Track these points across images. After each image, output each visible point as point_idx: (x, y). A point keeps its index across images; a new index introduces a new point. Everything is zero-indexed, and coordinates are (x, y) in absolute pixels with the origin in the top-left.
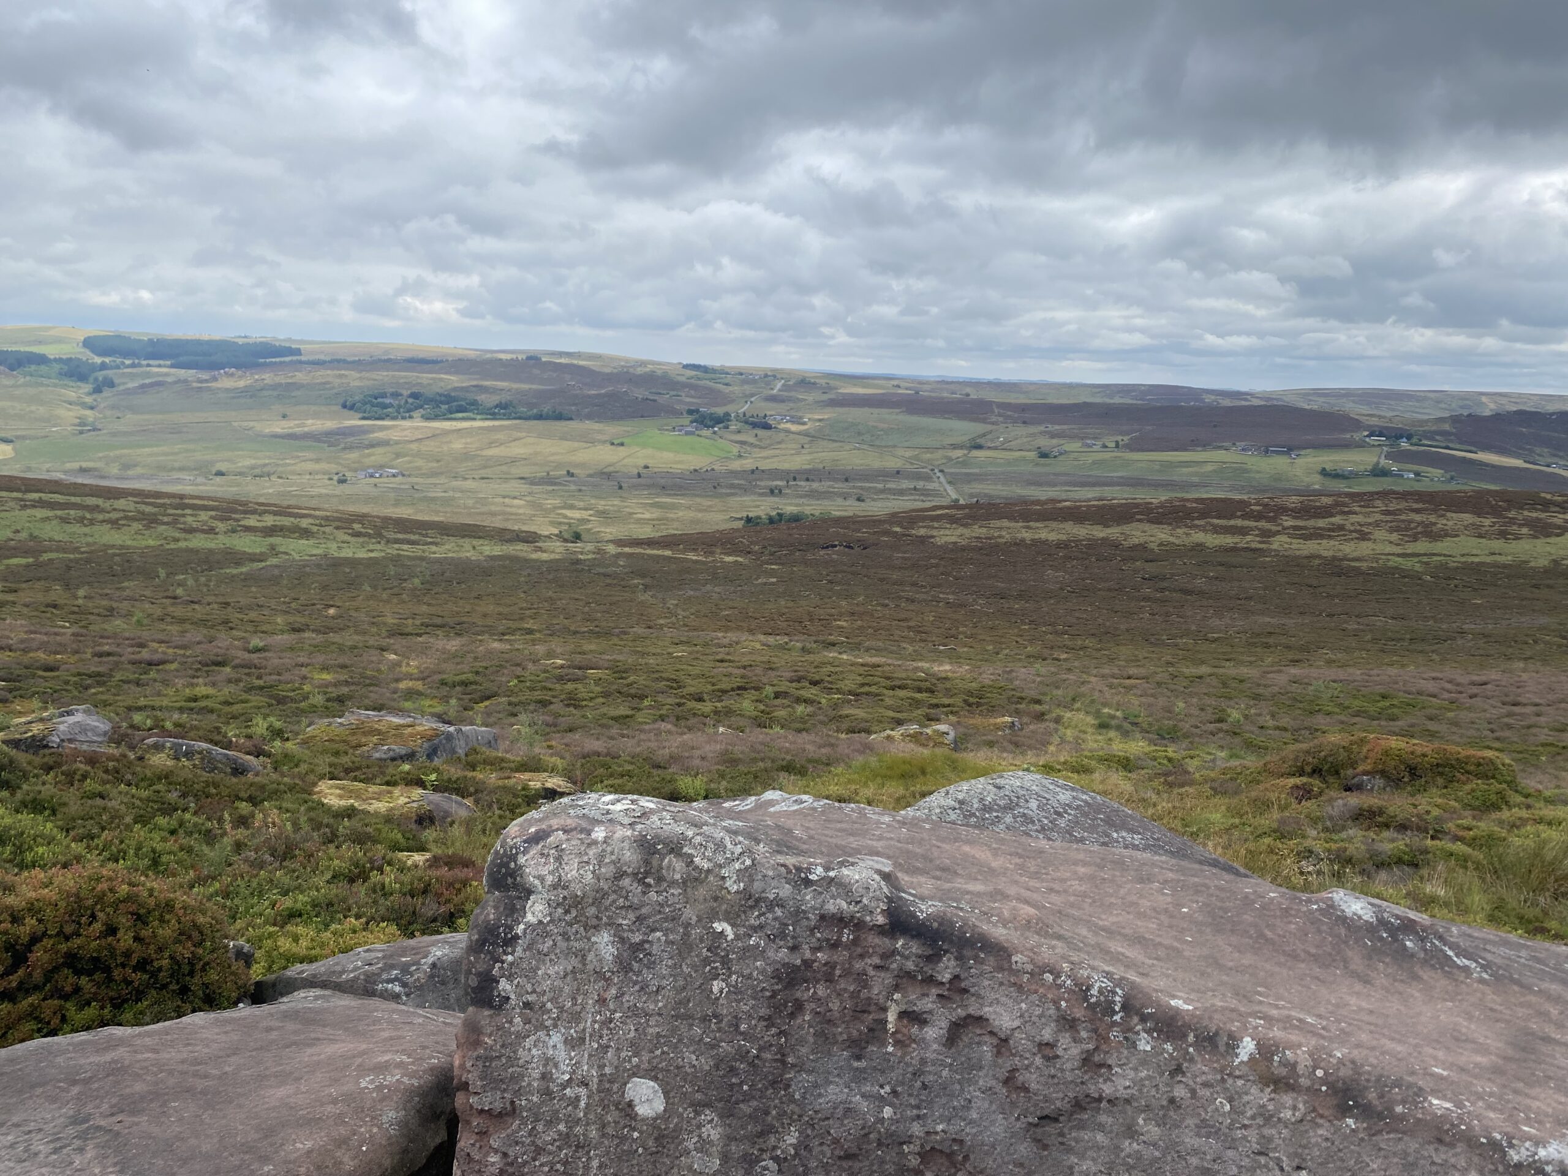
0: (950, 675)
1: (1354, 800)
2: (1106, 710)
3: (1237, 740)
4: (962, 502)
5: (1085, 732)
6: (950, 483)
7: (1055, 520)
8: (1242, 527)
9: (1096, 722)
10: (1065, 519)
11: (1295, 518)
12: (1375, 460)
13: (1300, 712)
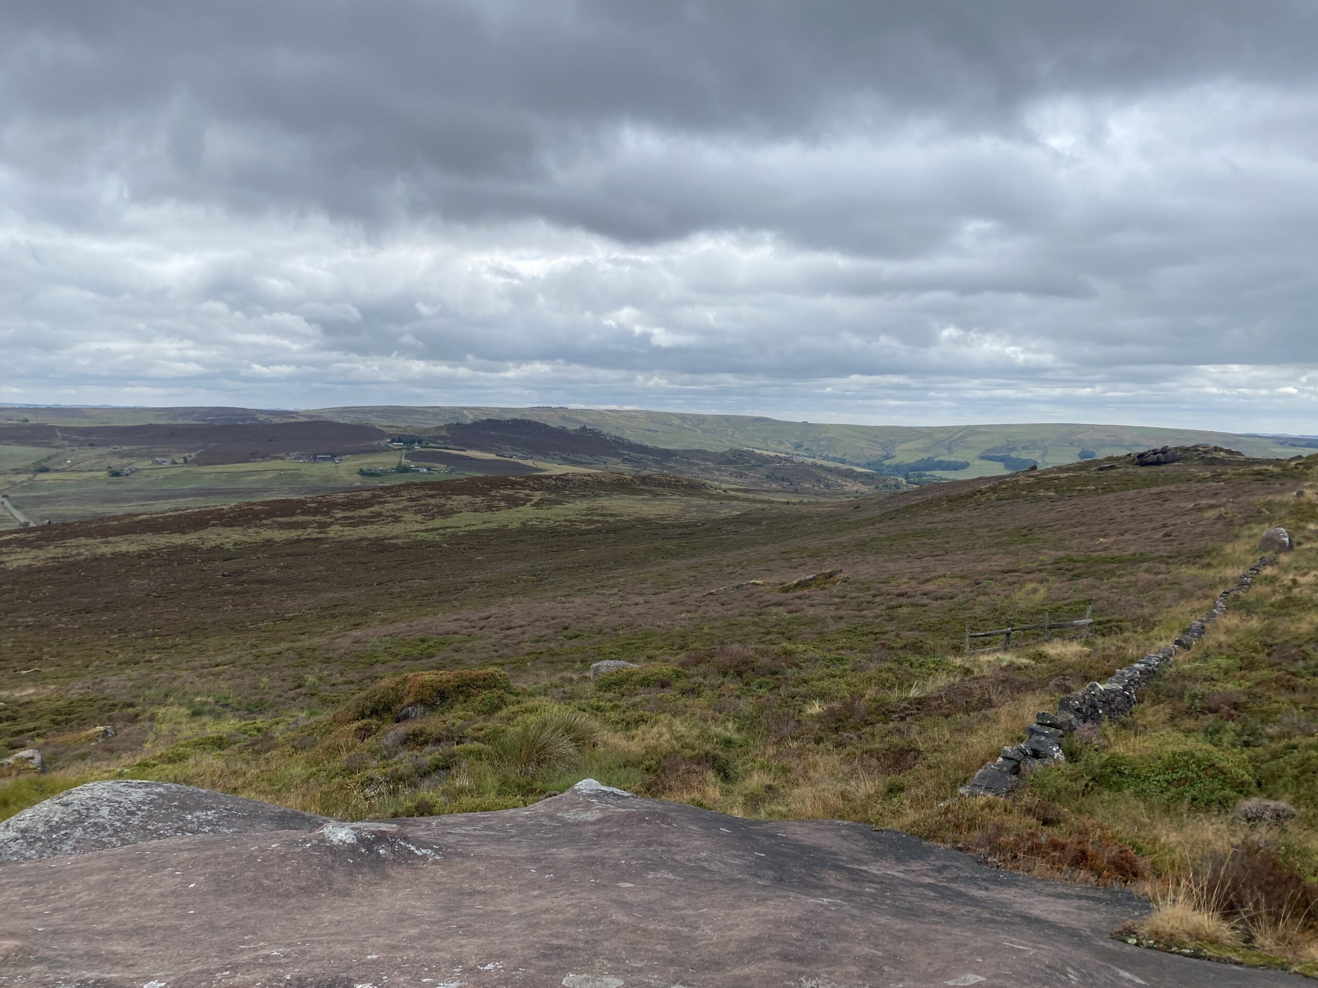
0: (34, 698)
1: (402, 729)
2: (198, 699)
3: (315, 700)
4: (32, 525)
5: (180, 723)
6: (16, 507)
7: (133, 533)
8: (303, 522)
9: (189, 712)
10: (143, 532)
11: (344, 510)
12: (398, 460)
13: (361, 665)
